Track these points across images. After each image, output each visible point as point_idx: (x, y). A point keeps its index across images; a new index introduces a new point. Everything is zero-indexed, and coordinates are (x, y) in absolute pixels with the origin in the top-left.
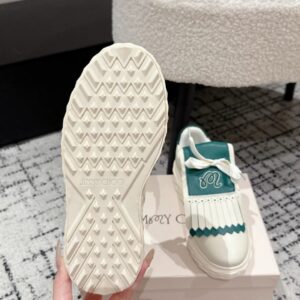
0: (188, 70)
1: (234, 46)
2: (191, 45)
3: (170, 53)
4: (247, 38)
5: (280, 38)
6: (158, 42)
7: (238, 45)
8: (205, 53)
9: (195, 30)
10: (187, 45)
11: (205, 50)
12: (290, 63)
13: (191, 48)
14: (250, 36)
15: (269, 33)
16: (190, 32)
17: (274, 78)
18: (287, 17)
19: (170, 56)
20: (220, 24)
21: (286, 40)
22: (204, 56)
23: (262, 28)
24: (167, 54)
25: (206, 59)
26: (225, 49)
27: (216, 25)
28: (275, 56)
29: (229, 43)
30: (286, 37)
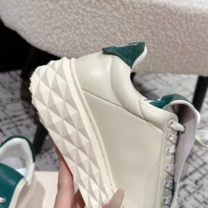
0: (76, 48)
1: (123, 33)
2: (82, 24)
3: (59, 27)
4: (136, 27)
5: (163, 33)
6: (48, 14)
7: (127, 32)
8: (95, 34)
9: (88, 9)
10: (78, 23)
11: (96, 31)
12: (164, 57)
13: (82, 27)
14: (140, 26)
15: (156, 27)
16: (84, 10)
17: (148, 68)
18: (174, 15)
19: (58, 31)
20: (115, 9)
21: (167, 36)
22: (94, 37)
23: (151, 20)
24: (55, 28)
25: (95, 41)
26: (114, 34)
27: (110, 9)
28: (155, 48)
29: (120, 29)
30: (169, 33)
